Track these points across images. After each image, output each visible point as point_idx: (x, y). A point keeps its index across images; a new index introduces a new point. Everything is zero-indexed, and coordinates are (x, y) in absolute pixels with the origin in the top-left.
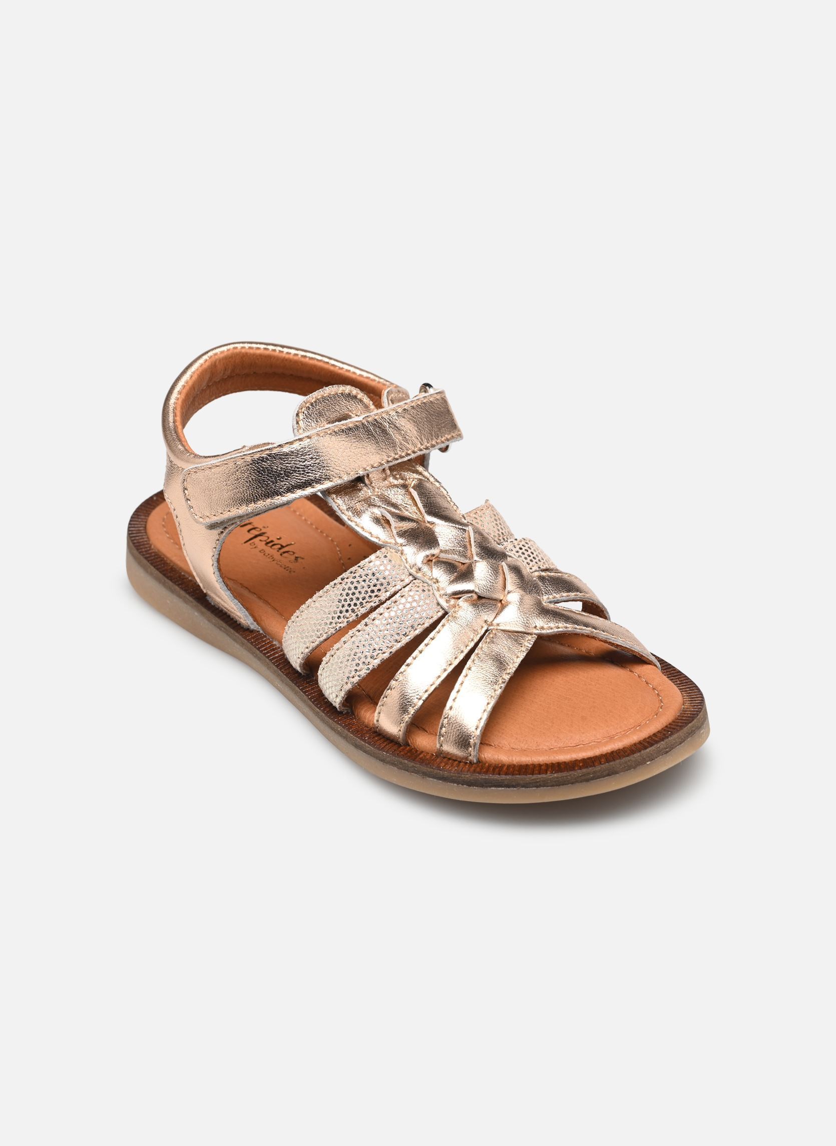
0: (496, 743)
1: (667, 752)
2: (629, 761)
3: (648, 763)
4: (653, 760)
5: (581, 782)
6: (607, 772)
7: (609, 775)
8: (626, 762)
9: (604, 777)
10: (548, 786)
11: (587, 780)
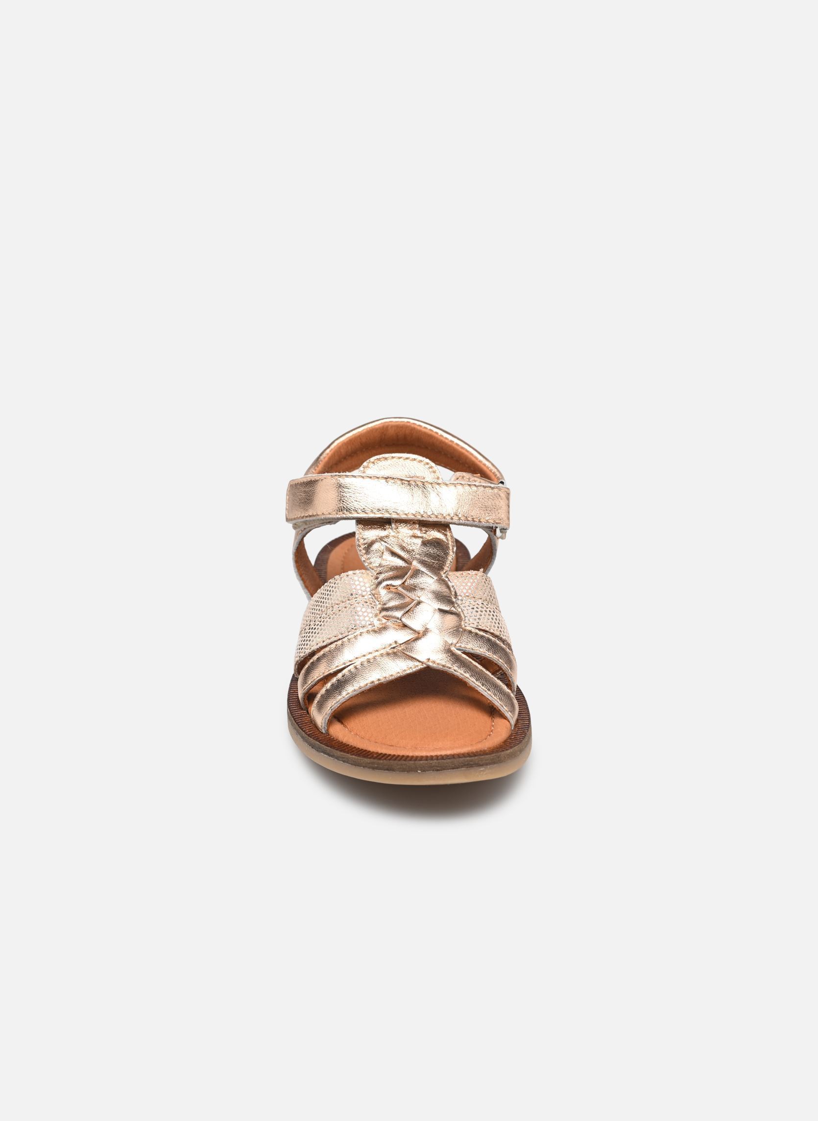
0: (346, 724)
1: (438, 770)
2: (404, 764)
3: (419, 771)
4: (424, 771)
5: (369, 768)
6: (387, 767)
7: (388, 770)
8: (402, 765)
9: (385, 770)
10: (349, 764)
11: (374, 768)
